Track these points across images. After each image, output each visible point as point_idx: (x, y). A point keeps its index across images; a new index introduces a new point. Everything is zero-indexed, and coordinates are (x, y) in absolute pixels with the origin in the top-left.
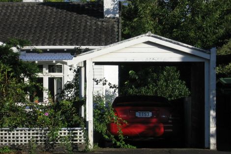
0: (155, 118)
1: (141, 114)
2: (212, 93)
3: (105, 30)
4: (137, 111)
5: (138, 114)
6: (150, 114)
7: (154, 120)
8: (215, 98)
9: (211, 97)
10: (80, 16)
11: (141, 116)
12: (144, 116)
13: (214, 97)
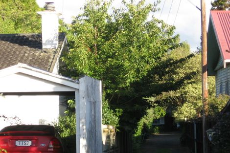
0: (35, 147)
1: (21, 143)
2: (81, 121)
3: (40, 61)
4: (17, 140)
5: (18, 143)
6: (30, 143)
7: (34, 149)
8: (85, 127)
9: (81, 125)
10: (21, 47)
11: (21, 145)
12: (23, 145)
13: (83, 126)
